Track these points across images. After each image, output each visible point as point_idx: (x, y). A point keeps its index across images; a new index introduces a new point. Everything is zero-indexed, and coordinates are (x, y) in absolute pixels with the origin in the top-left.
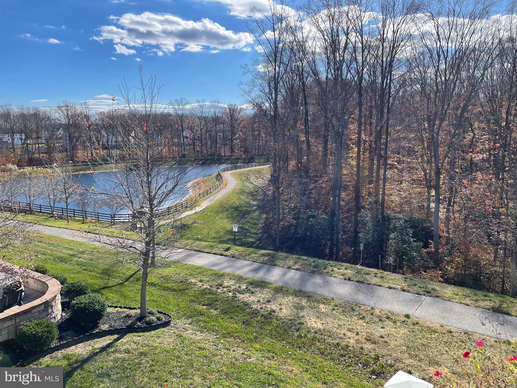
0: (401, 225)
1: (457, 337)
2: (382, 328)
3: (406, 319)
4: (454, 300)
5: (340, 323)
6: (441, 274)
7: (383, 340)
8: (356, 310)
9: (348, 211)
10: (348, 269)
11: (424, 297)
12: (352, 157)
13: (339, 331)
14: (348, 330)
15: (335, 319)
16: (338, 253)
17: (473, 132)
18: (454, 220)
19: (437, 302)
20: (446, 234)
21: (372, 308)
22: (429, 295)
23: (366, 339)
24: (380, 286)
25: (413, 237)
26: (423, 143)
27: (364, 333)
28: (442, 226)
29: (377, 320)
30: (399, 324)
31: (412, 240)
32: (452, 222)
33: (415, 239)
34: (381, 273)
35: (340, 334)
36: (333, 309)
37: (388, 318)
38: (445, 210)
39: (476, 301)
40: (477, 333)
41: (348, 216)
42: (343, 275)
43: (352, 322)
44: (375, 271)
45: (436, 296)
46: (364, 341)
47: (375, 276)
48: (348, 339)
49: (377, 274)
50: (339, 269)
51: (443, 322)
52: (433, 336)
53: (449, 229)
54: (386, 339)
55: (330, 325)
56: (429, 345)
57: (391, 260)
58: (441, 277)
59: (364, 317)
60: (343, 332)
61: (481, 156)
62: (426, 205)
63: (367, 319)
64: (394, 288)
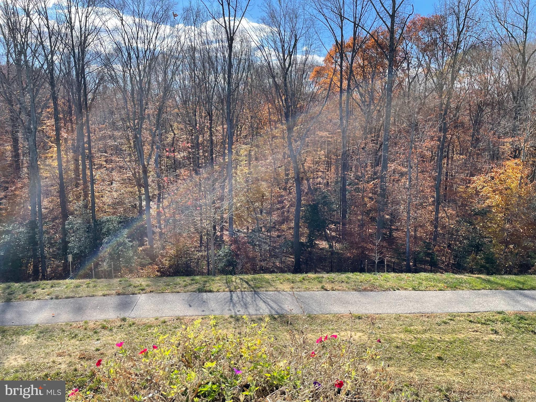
0: (114, 227)
1: (170, 325)
2: (97, 340)
3: (123, 323)
4: (166, 291)
5: (47, 351)
6: (156, 268)
7: (98, 352)
8: (66, 330)
9: (54, 219)
10: (55, 287)
11: (139, 295)
12: (52, 157)
13: (46, 361)
14: (58, 356)
15: (41, 348)
16: (44, 270)
17: (173, 132)
18: (165, 215)
19: (152, 297)
20: (158, 230)
21: (85, 322)
22: (144, 292)
23: (80, 358)
24: (93, 296)
25: (128, 238)
26: (129, 142)
27: (77, 353)
28: (154, 222)
29: (91, 333)
30: (115, 330)
31: (127, 241)
32: (163, 217)
33: (130, 239)
34: (95, 281)
35: (48, 363)
36: (38, 338)
37: (104, 328)
38: (156, 206)
39: (185, 286)
40: (187, 316)
41: (54, 226)
42: (48, 295)
43: (62, 345)
44: (87, 281)
45: (150, 291)
46: (77, 361)
47: (88, 287)
48: (59, 366)
49: (89, 284)
50: (43, 289)
51: (158, 315)
52: (149, 331)
53: (161, 225)
54: (101, 351)
55: (35, 356)
56: (146, 341)
57: (105, 266)
58: (158, 271)
59: (76, 335)
60: (51, 360)
61: (182, 155)
62: (138, 203)
63: (80, 336)
64: (109, 295)
